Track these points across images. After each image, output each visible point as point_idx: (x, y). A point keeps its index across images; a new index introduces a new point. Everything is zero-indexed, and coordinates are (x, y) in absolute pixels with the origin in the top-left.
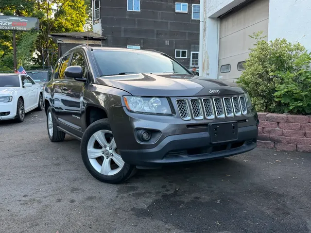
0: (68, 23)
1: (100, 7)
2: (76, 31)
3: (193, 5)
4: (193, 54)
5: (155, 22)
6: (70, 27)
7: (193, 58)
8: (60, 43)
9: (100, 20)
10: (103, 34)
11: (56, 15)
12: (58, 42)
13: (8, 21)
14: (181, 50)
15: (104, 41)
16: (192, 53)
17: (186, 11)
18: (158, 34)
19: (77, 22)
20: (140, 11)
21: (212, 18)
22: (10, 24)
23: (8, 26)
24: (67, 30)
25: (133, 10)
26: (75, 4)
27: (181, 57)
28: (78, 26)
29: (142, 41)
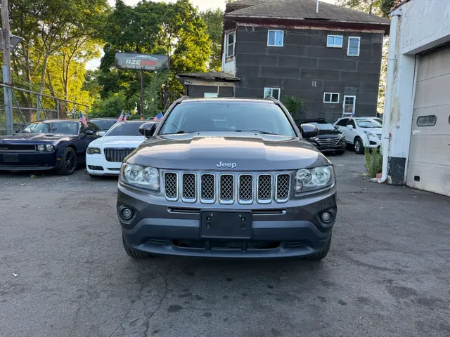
0: (188, 61)
1: (235, 41)
2: (198, 70)
3: (349, 37)
4: (347, 98)
5: (300, 58)
6: (191, 65)
7: (346, 103)
8: (188, 85)
9: (234, 57)
10: (237, 74)
11: (176, 52)
12: (186, 83)
13: (136, 59)
14: (331, 94)
15: (238, 83)
16: (345, 96)
17: (341, 46)
18: (303, 73)
19: (199, 59)
20: (282, 46)
21: (407, 55)
22: (138, 63)
23: (136, 65)
24: (188, 69)
25: (275, 45)
26: (199, 39)
27: (331, 102)
28: (201, 64)
29: (283, 82)
